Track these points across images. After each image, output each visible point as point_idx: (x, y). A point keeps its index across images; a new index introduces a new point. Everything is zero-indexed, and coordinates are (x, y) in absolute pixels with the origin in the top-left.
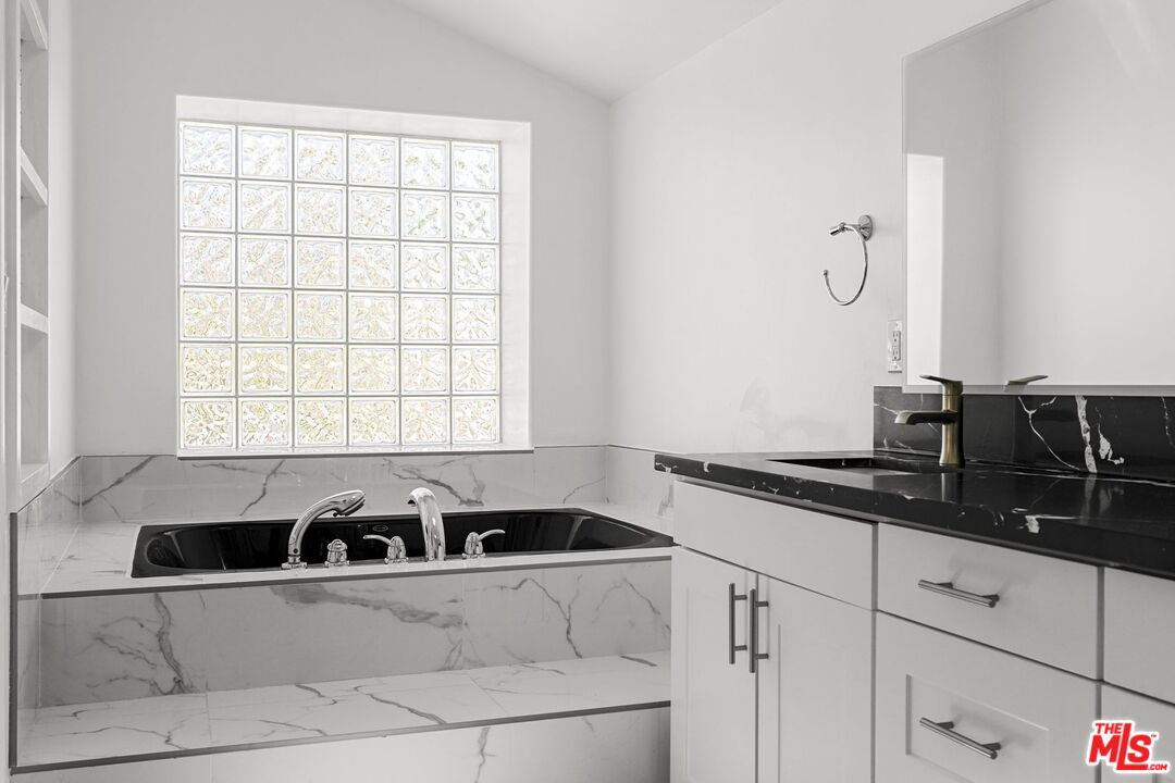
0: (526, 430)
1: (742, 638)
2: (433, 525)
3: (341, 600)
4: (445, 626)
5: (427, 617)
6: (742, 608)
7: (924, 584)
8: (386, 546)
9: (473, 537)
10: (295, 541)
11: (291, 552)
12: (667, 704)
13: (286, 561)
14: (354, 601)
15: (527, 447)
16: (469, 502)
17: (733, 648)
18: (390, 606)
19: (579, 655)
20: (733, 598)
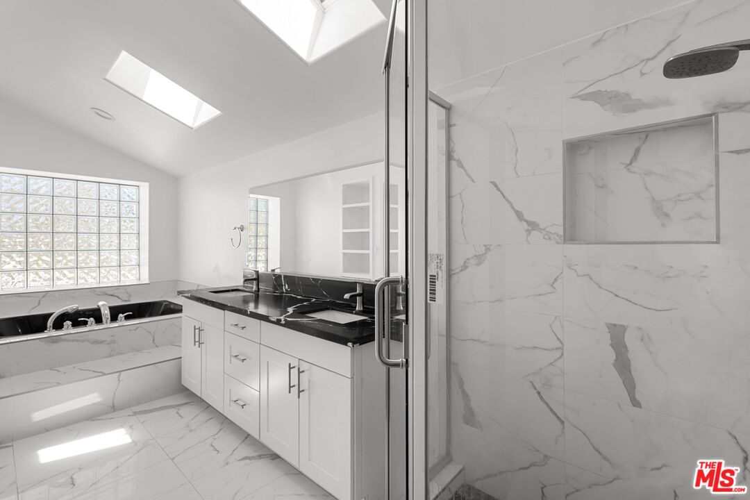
0: (147, 277)
1: (197, 340)
2: (106, 313)
3: (69, 341)
4: (109, 344)
5: (102, 342)
6: (197, 331)
7: (232, 325)
8: (87, 321)
9: (121, 315)
10: (50, 322)
11: (48, 326)
12: (181, 358)
13: (46, 329)
14: (73, 341)
15: (148, 282)
16: (125, 301)
17: (195, 342)
18: (88, 341)
19: (157, 347)
20: (195, 329)
